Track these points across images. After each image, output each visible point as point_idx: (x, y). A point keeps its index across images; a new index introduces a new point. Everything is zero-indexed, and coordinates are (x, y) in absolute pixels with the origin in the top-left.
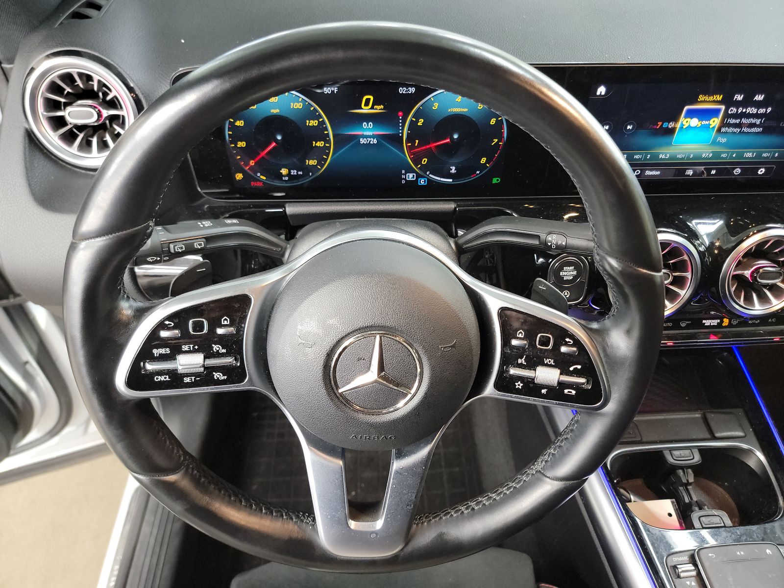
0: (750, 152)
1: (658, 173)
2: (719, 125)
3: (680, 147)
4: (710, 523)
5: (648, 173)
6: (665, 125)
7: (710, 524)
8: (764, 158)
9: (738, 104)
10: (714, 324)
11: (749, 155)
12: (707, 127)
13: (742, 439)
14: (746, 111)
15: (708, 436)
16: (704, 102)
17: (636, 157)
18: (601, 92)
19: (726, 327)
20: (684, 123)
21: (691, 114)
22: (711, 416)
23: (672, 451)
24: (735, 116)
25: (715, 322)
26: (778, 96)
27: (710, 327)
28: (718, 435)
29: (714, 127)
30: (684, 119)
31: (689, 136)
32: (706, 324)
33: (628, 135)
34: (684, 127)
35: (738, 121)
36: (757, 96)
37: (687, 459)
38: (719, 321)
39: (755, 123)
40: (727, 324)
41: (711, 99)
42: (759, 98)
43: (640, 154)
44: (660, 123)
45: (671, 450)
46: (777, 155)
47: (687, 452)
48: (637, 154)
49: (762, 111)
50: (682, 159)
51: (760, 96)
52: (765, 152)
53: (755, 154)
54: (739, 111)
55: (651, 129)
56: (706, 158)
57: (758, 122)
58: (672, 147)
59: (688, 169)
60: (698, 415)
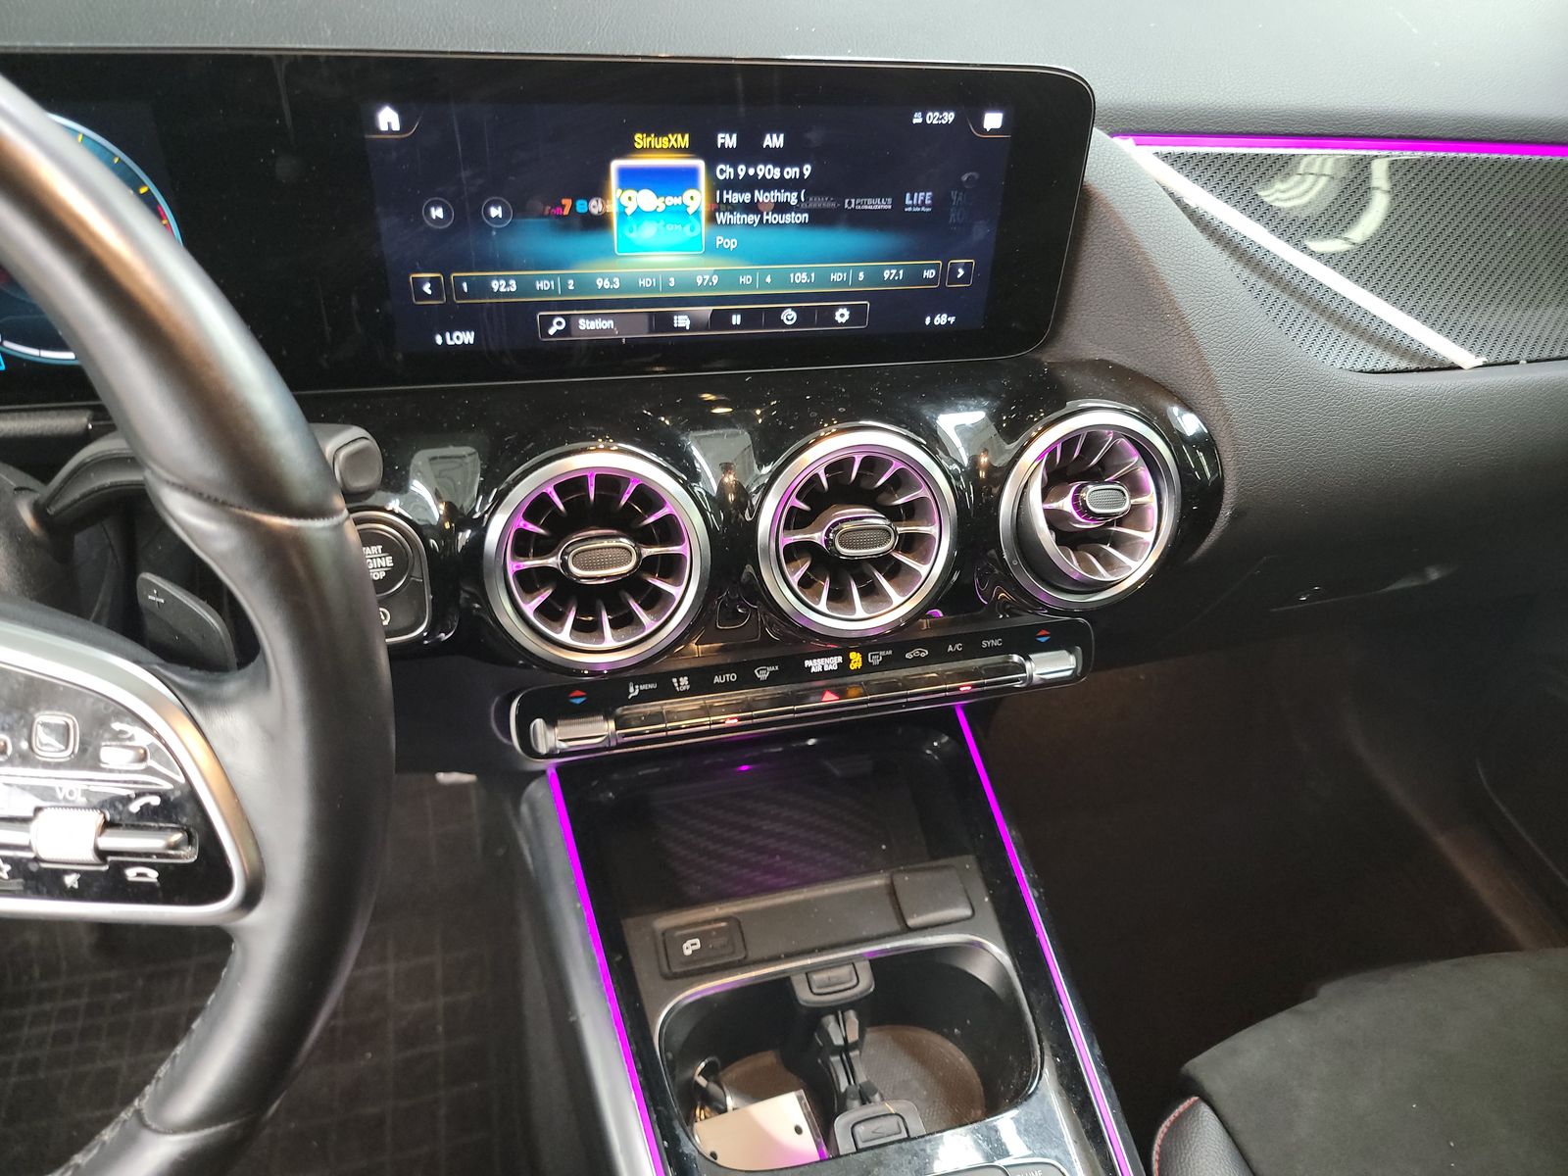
0: (801, 270)
1: (609, 324)
2: (707, 207)
3: (635, 259)
4: (874, 1135)
5: (584, 324)
6: (581, 206)
7: (874, 1139)
8: (835, 284)
9: (731, 157)
10: (831, 668)
11: (802, 277)
12: (682, 210)
13: (962, 923)
14: (756, 173)
15: (896, 926)
16: (650, 150)
17: (540, 285)
18: (389, 124)
19: (857, 672)
20: (624, 201)
21: (633, 179)
22: (904, 880)
23: (809, 975)
24: (733, 185)
25: (832, 663)
26: (814, 136)
27: (824, 674)
28: (911, 922)
29: (697, 213)
30: (620, 191)
31: (648, 231)
32: (813, 670)
33: (497, 230)
34: (629, 211)
35: (747, 197)
36: (768, 136)
37: (842, 987)
38: (840, 659)
39: (787, 203)
40: (860, 665)
41: (664, 143)
42: (774, 141)
43: (549, 278)
44: (567, 202)
45: (808, 971)
46: (861, 275)
47: (845, 971)
48: (541, 278)
49: (791, 172)
50: (651, 289)
51: (775, 136)
52: (836, 270)
53: (813, 275)
54: (742, 175)
55: (549, 216)
56: (708, 287)
57: (793, 198)
58: (618, 261)
59: (678, 313)
60: (878, 881)
